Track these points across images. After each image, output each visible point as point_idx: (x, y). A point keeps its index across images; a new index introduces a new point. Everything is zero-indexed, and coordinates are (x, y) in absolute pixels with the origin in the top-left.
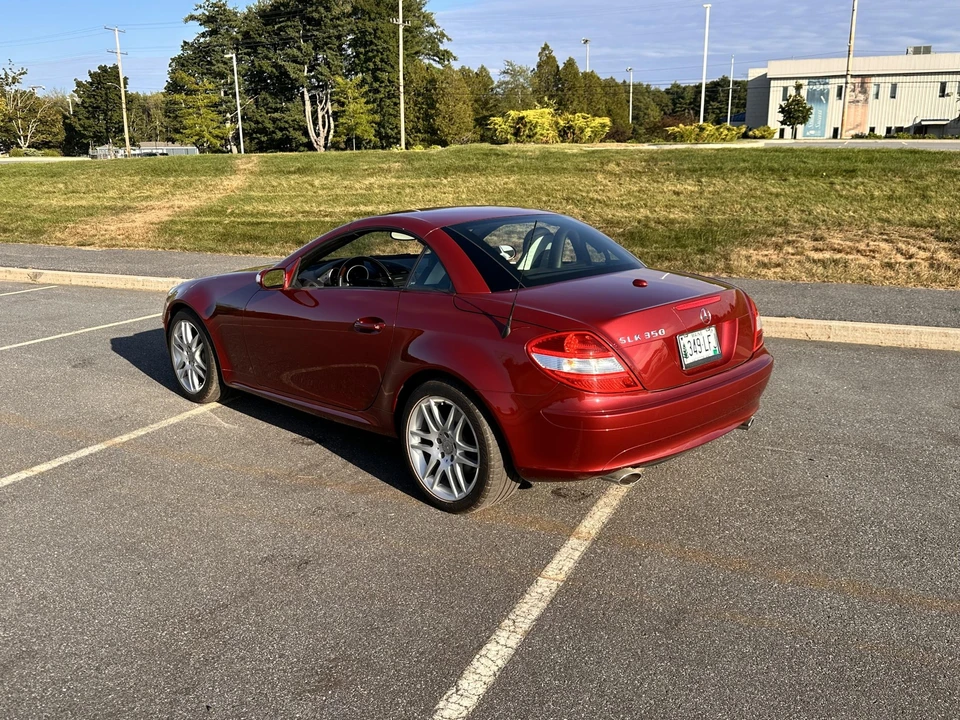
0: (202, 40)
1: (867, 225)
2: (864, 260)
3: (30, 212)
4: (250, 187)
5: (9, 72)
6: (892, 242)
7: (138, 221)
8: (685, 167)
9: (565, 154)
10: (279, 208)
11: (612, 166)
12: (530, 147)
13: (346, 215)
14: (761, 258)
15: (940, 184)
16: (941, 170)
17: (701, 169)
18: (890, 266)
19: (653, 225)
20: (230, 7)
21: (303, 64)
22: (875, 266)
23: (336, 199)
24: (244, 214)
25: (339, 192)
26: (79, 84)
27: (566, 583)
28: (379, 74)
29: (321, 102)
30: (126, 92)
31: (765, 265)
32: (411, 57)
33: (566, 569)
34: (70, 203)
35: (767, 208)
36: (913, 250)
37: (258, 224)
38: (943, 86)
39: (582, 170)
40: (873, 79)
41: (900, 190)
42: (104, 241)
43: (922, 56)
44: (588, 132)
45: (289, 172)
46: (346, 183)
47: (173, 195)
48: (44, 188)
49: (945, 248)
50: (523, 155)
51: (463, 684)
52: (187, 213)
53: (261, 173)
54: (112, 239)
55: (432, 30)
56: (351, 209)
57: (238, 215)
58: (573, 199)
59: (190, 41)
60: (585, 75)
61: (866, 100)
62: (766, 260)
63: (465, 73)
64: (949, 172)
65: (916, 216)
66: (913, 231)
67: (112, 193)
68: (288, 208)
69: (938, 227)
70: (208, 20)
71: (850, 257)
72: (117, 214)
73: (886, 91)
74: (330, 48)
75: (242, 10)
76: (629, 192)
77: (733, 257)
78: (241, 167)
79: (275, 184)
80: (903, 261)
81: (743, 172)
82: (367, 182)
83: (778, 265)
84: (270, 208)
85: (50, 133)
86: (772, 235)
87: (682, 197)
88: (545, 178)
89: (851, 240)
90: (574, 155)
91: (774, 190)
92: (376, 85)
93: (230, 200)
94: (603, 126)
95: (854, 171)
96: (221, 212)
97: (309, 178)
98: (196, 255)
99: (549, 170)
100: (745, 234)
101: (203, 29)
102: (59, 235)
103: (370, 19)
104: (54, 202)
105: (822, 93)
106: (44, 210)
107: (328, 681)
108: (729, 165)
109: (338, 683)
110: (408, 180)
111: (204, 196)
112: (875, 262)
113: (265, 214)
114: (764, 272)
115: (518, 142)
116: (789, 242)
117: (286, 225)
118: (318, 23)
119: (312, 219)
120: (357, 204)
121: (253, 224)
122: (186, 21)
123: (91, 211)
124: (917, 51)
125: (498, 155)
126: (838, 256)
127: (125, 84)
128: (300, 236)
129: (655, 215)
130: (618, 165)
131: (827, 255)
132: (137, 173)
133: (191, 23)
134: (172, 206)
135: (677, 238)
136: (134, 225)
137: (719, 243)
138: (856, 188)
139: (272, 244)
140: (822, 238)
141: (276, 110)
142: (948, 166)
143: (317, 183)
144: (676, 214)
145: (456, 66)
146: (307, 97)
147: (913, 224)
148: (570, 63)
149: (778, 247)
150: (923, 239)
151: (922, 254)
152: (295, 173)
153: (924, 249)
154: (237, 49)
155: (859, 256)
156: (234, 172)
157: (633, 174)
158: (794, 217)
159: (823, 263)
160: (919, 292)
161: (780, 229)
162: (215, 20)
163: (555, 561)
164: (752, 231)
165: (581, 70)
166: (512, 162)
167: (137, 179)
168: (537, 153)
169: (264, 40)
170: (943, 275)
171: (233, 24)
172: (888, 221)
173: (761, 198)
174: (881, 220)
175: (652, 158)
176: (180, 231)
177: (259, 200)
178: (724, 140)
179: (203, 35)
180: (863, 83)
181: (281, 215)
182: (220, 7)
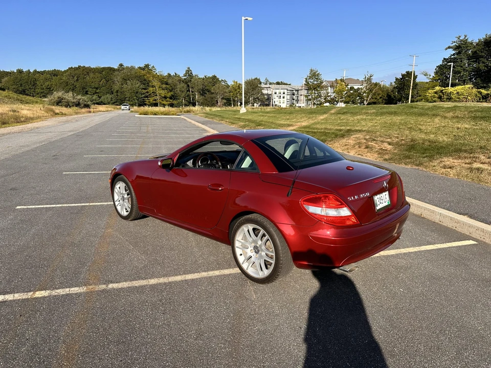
0: (452, 57)
20: (470, 40)
25: (344, 121)
26: (397, 79)
30: (414, 82)
31: (445, 167)
37: (309, 132)
47: (305, 121)
56: (339, 128)
59: (447, 57)
68: (324, 127)
70: (457, 48)
75: (476, 41)
78: (331, 111)
79: (331, 118)
83: (450, 168)
85: (376, 99)
93: (314, 123)
104: (281, 122)
113: (315, 129)
114: (440, 169)
115: (442, 101)
117: (315, 133)
119: (325, 131)
122: (446, 49)
127: (415, 77)
131: (481, 166)
133: (449, 49)
134: (300, 125)
154: (469, 60)
156: (327, 113)
159: (471, 169)
161: (479, 150)
162: (461, 47)
164: (463, 150)
169: (483, 54)
171: (470, 48)
177: (320, 123)
179: (454, 55)
181: (319, 129)
182: (464, 41)
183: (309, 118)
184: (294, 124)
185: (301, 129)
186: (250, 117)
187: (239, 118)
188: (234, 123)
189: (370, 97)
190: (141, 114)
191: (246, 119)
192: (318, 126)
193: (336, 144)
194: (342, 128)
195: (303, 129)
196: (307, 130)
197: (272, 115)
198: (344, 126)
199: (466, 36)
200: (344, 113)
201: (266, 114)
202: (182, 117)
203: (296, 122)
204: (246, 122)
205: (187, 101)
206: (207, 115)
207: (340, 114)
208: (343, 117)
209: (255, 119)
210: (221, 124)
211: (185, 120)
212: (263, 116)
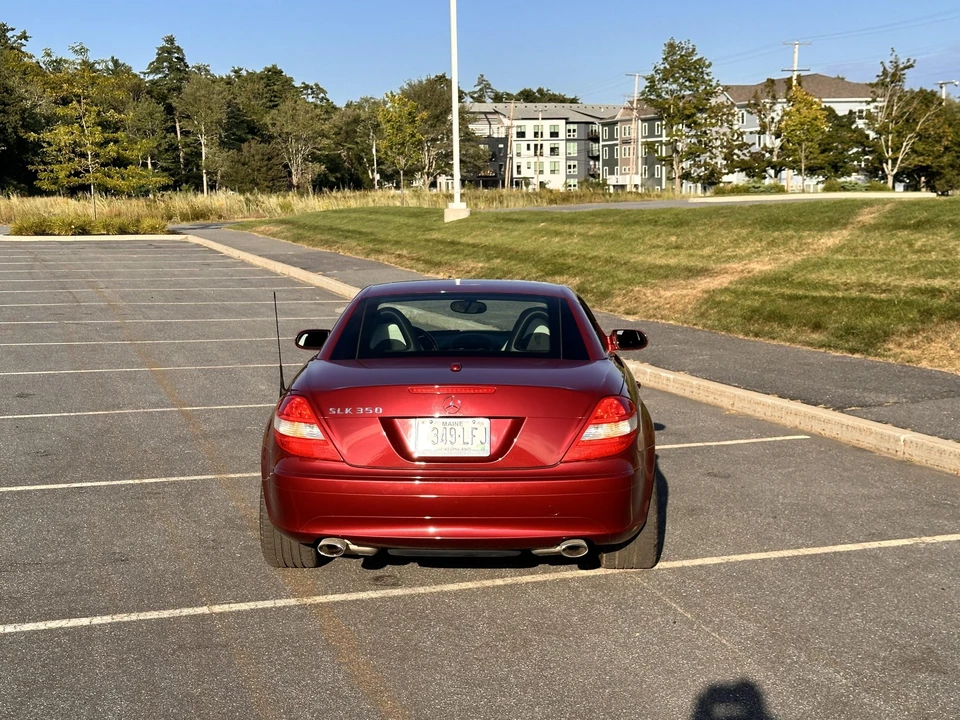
3: (620, 271)
4: (841, 249)
7: (702, 285)
10: (845, 277)
24: (800, 284)
25: (932, 256)
27: (212, 614)
37: (802, 297)
46: (954, 243)
47: (758, 255)
48: (655, 241)
52: (749, 279)
53: (871, 228)
57: (793, 285)
68: (853, 279)
72: (689, 277)
78: (861, 218)
79: (872, 242)
84: (834, 276)
93: (806, 265)
96: (782, 280)
97: (918, 236)
104: (650, 259)
106: (633, 268)
113: (821, 285)
117: (826, 302)
119: (863, 294)
123: (669, 273)
128: (825, 318)
132: (752, 225)
134: (744, 271)
136: (689, 292)
139: (790, 326)
143: (920, 242)
156: (844, 226)
176: (720, 303)
177: (834, 265)
181: (836, 288)
183: (773, 243)
184: (712, 265)
185: (757, 288)
186: (497, 238)
187: (453, 243)
188: (439, 264)
189: (906, 147)
190: (20, 232)
191: (487, 248)
192: (826, 275)
193: (938, 347)
194: (938, 283)
195: (765, 289)
196: (788, 292)
197: (596, 229)
198: (943, 275)
200: (919, 226)
201: (567, 228)
202: (193, 239)
203: (718, 261)
204: (489, 259)
205: (164, 169)
206: (300, 228)
207: (905, 227)
208: (921, 240)
209: (529, 245)
210: (380, 265)
211: (212, 251)
212: (557, 233)
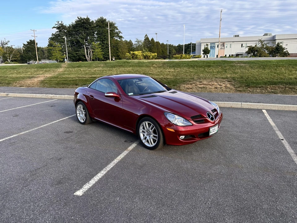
0: (57, 33)
1: (212, 79)
2: (210, 87)
3: (7, 78)
4: (65, 71)
5: (5, 41)
6: (217, 82)
7: (36, 80)
8: (172, 65)
9: (144, 62)
10: (72, 76)
11: (154, 65)
12: (136, 61)
13: (88, 78)
14: (187, 87)
15: (229, 69)
16: (230, 65)
17: (175, 66)
18: (216, 88)
19: (163, 79)
20: (64, 24)
21: (83, 39)
22: (213, 88)
23: (86, 74)
24: (63, 78)
25: (87, 72)
26: (24, 45)
27: (121, 160)
28: (104, 42)
29: (89, 49)
30: (37, 47)
31: (188, 89)
32: (112, 37)
33: (122, 157)
34: (18, 76)
35: (189, 75)
36: (222, 84)
37: (67, 80)
38: (242, 45)
39: (147, 66)
40: (226, 43)
41: (220, 70)
42: (27, 85)
43: (237, 37)
44: (151, 57)
45: (75, 67)
46: (89, 70)
47: (45, 73)
48: (11, 72)
49: (229, 84)
50: (134, 63)
51: (90, 182)
52: (48, 78)
53: (68, 68)
54: (28, 85)
55: (117, 31)
56: (90, 76)
57: (61, 78)
58: (145, 73)
59: (54, 33)
60: (156, 42)
61: (224, 48)
62: (188, 87)
63: (126, 41)
64: (232, 66)
65: (223, 76)
66: (222, 80)
67: (29, 73)
68: (74, 76)
69: (228, 78)
70: (58, 28)
71: (208, 86)
72: (30, 78)
73: (229, 46)
74: (91, 35)
75: (68, 25)
76: (158, 72)
77: (181, 87)
78: (63, 66)
79: (71, 70)
80: (219, 87)
81: (185, 66)
82: (94, 69)
83: (191, 89)
84: (69, 76)
85: (16, 58)
86: (190, 81)
87: (170, 73)
88: (138, 68)
89: (208, 82)
90: (146, 63)
91: (191, 71)
92: (103, 44)
93: (60, 74)
94: (155, 55)
95: (210, 66)
96: (57, 77)
97: (80, 69)
98: (50, 89)
99: (139, 66)
100: (184, 81)
101: (57, 30)
102: (15, 84)
103: (101, 28)
104: (14, 76)
105: (214, 46)
106: (11, 78)
107: (60, 183)
108: (182, 65)
109: (62, 183)
110: (105, 69)
111: (53, 73)
112: (213, 87)
113: (68, 78)
114: (188, 90)
115: (133, 59)
116: (194, 83)
117: (73, 80)
118: (88, 29)
119: (80, 79)
120: (92, 75)
121: (65, 80)
122: (53, 28)
123: (23, 78)
124: (236, 36)
125: (127, 62)
126: (205, 86)
127: (37, 44)
128: (77, 83)
129: (164, 77)
130: (156, 65)
131: (202, 86)
132: (36, 68)
134: (45, 76)
135: (169, 83)
136: (35, 81)
137: (178, 83)
138: (210, 70)
139: (69, 85)
140: (201, 82)
141: (77, 51)
142: (232, 64)
143: (82, 70)
144: (169, 77)
145: (123, 40)
146: (85, 48)
147: (222, 78)
148: (152, 39)
149: (191, 84)
150: (224, 82)
151: (224, 85)
152: (76, 67)
153: (224, 84)
154: (66, 35)
155: (210, 86)
156: (61, 67)
157: (160, 67)
158: (195, 77)
159: (201, 88)
160: (222, 94)
161: (192, 80)
162: (60, 28)
163: (120, 156)
164: (186, 80)
165: (155, 41)
166: (131, 64)
167: (36, 69)
168: (137, 62)
170: (228, 90)
171: (65, 29)
172: (217, 77)
173: (188, 72)
174: (215, 77)
175: (164, 63)
176: (46, 83)
177: (67, 74)
178: (188, 58)
179: (57, 32)
180: (223, 44)
181: (72, 78)
182: (62, 25)
184: (34, 76)
189: (11, 56)
192: (67, 76)
195: (55, 79)
199: (62, 22)
